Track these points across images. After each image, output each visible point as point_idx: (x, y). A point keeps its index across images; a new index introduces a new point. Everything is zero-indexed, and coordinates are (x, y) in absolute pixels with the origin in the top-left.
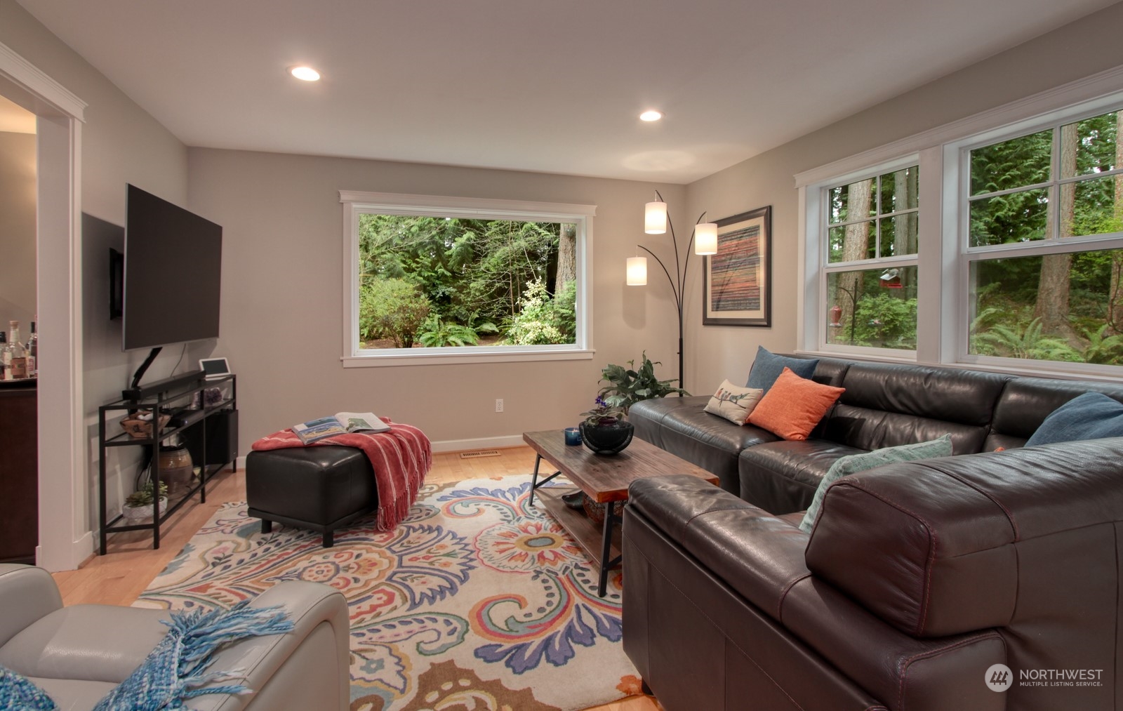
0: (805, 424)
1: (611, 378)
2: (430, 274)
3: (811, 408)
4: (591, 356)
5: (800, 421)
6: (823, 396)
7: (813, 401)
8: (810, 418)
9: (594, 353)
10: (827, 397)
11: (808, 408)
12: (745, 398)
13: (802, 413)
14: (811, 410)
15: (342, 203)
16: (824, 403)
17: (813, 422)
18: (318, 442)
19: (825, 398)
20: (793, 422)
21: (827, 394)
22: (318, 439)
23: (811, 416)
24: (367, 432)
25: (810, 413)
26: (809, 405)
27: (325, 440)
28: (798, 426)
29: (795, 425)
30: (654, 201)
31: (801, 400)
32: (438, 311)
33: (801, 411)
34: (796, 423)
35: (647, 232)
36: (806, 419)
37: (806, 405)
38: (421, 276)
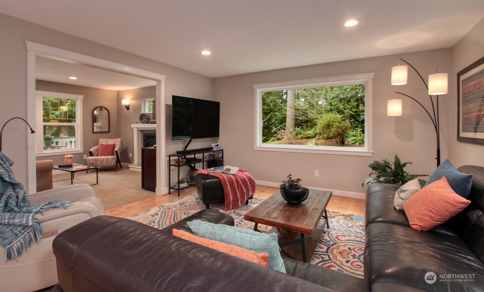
0: (424, 219)
1: (374, 168)
2: (356, 110)
3: (434, 209)
4: (371, 155)
5: (421, 216)
6: (447, 202)
7: (437, 204)
8: (430, 216)
9: (373, 153)
10: (451, 204)
11: (431, 208)
12: (405, 192)
13: (424, 211)
14: (433, 211)
15: (254, 90)
16: (447, 208)
17: (433, 220)
18: (210, 174)
19: (449, 205)
20: (416, 216)
21: (451, 202)
22: (210, 173)
23: (432, 215)
24: (227, 174)
25: (432, 213)
26: (433, 206)
27: (211, 174)
28: (419, 220)
29: (417, 218)
30: (399, 65)
31: (429, 202)
32: (361, 127)
33: (425, 209)
34: (418, 217)
35: (392, 84)
36: (426, 216)
37: (431, 206)
38: (352, 111)
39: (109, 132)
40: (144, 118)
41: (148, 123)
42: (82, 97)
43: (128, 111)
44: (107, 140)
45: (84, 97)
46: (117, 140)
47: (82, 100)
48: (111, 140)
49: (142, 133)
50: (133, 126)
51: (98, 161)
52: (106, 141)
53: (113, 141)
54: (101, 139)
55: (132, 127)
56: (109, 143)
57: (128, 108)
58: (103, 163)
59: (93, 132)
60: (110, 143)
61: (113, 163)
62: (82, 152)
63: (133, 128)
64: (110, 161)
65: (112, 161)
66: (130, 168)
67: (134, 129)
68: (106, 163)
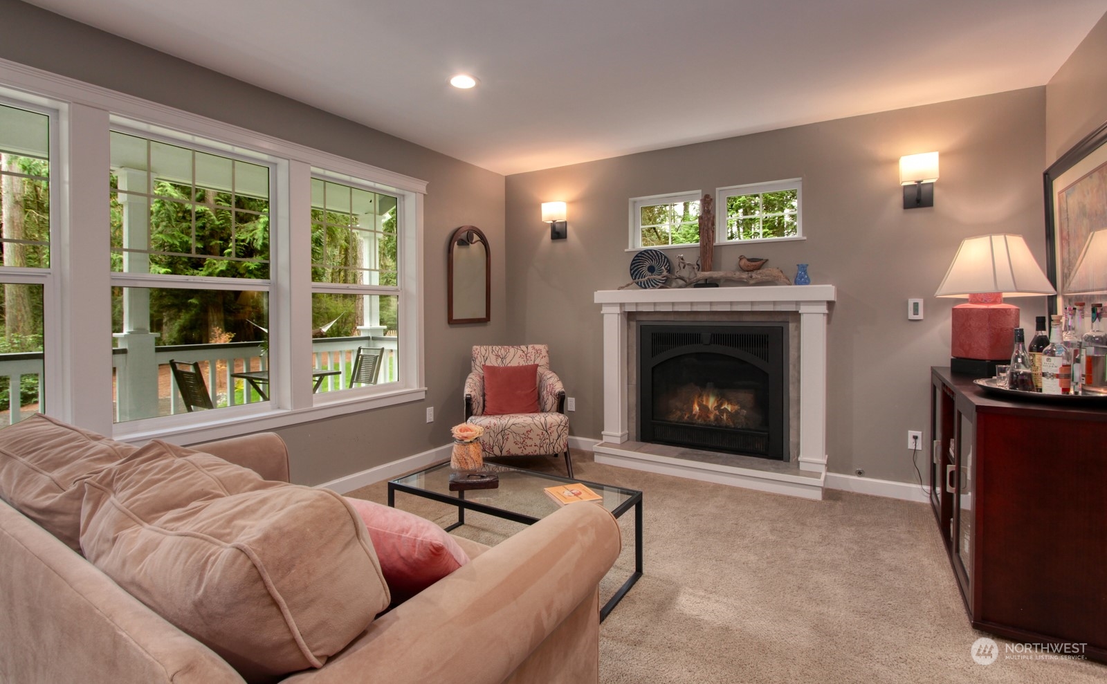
39: (487, 319)
40: (645, 269)
41: (666, 284)
42: (422, 186)
43: (559, 245)
44: (501, 350)
45: (428, 187)
46: (534, 348)
47: (422, 197)
48: (512, 350)
49: (633, 324)
50: (600, 296)
51: (511, 437)
52: (498, 356)
53: (520, 352)
54: (475, 347)
55: (596, 301)
56: (508, 360)
57: (558, 233)
58: (529, 442)
59: (451, 321)
60: (514, 363)
61: (562, 444)
62: (422, 396)
63: (600, 306)
64: (555, 435)
65: (559, 436)
66: (596, 457)
67: (605, 310)
68: (538, 442)
